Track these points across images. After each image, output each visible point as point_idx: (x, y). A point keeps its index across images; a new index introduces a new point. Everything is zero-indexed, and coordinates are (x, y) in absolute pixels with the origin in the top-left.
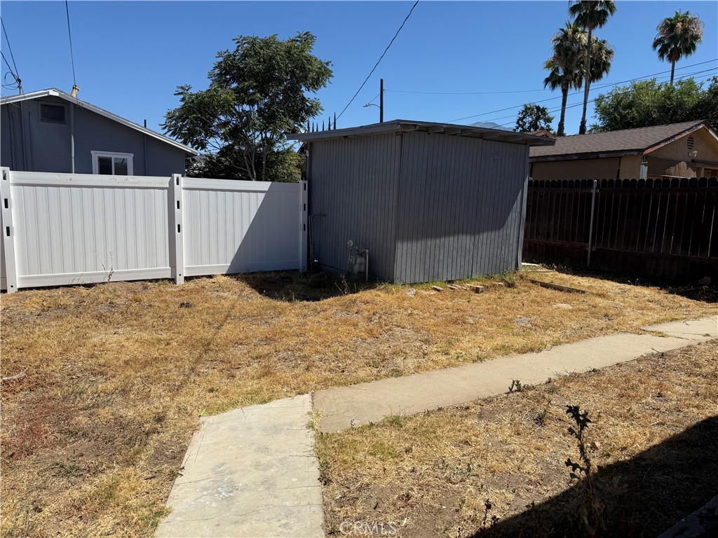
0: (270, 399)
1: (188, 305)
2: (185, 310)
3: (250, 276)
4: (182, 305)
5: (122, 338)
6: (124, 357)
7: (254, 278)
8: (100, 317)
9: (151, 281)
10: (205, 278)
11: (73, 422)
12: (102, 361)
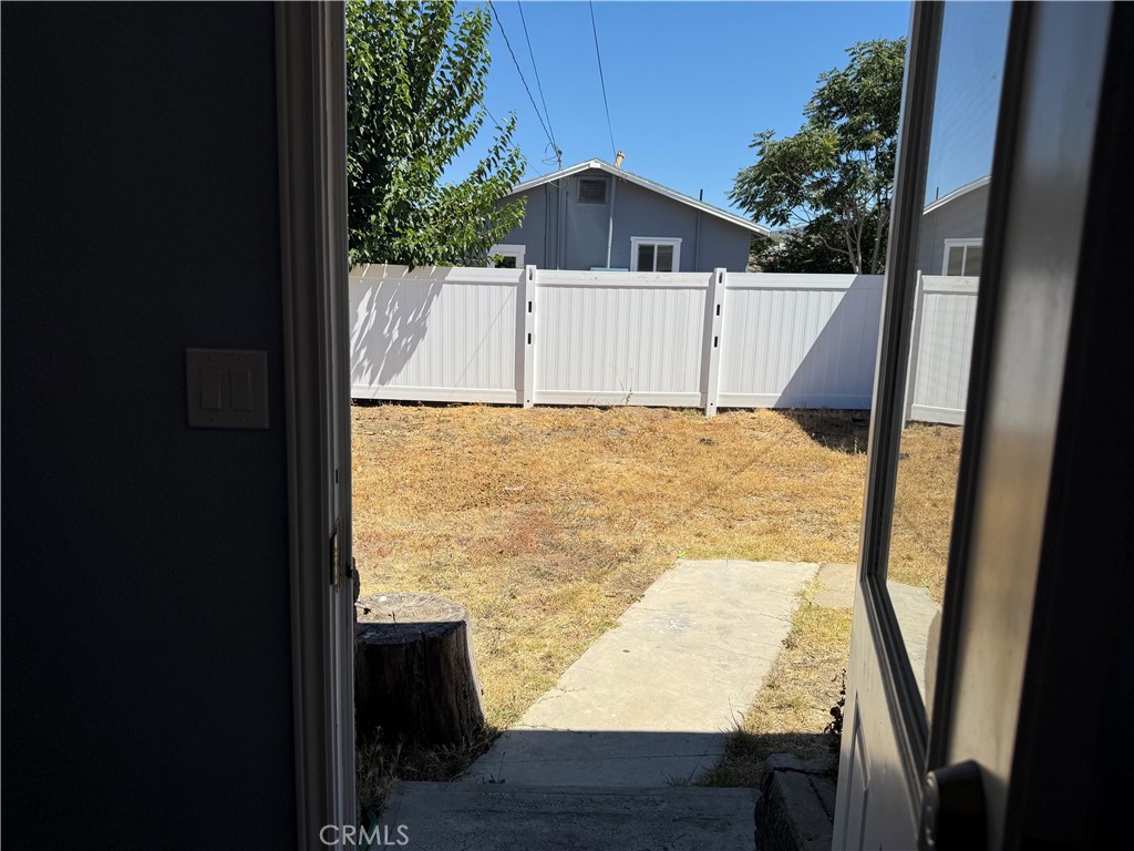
0: (764, 559)
1: (709, 442)
2: (704, 448)
3: (805, 414)
4: (703, 440)
5: (622, 468)
6: (619, 487)
7: (811, 416)
8: (607, 444)
9: (674, 409)
10: (743, 411)
11: (556, 537)
12: (596, 487)
